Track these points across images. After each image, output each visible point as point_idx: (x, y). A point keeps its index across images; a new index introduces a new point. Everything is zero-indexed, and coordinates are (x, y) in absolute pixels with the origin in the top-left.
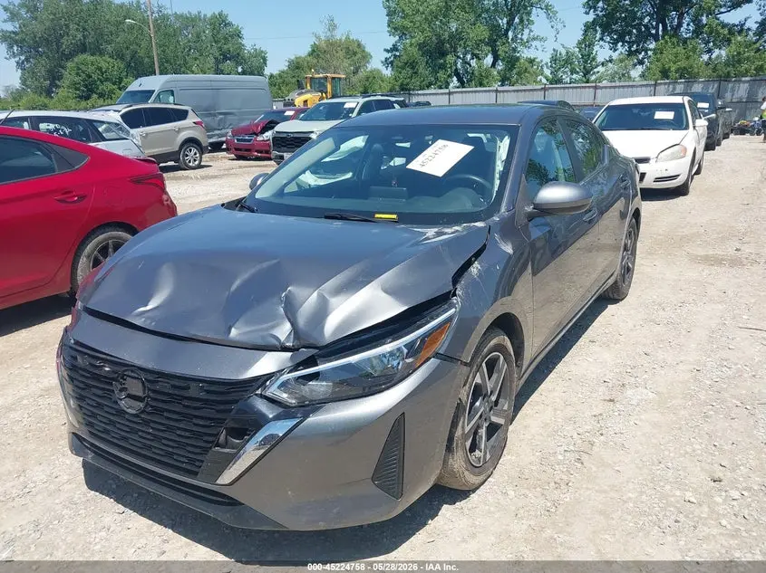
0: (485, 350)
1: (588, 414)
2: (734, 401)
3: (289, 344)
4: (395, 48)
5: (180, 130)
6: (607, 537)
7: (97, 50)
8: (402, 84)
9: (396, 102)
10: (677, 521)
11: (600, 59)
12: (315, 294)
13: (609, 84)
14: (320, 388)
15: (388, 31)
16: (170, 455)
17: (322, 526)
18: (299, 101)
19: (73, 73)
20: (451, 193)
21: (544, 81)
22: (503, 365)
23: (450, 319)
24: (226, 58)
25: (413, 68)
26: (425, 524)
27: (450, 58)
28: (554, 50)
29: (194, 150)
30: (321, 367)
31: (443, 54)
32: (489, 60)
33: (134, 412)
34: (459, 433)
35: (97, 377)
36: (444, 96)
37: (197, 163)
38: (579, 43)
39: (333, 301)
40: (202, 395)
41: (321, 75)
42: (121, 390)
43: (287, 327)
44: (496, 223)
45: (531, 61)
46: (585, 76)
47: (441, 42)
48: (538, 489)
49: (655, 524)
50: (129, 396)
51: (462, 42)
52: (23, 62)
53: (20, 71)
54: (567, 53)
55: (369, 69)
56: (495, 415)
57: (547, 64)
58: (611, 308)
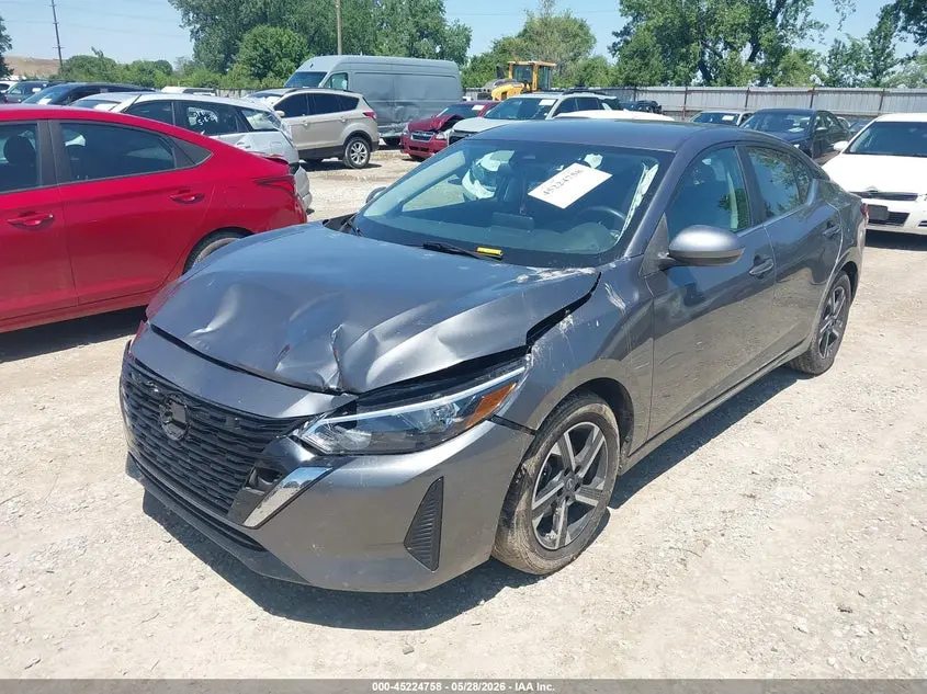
0: (568, 418)
1: (717, 507)
2: (911, 518)
3: (333, 386)
4: (626, 31)
5: (347, 121)
6: (680, 652)
7: (279, 21)
8: (628, 77)
9: (606, 101)
10: (773, 650)
11: (899, 54)
12: (366, 335)
13: (908, 90)
14: (358, 437)
15: (620, 10)
16: (205, 489)
17: (346, 586)
18: (496, 92)
19: (250, 46)
20: (577, 229)
21: (818, 81)
22: (598, 438)
23: (516, 379)
24: (422, 36)
25: (643, 58)
26: (476, 604)
27: (695, 48)
28: (836, 41)
29: (362, 146)
30: (359, 416)
31: (687, 42)
32: (747, 51)
33: (175, 439)
34: (521, 507)
35: (146, 397)
36: (679, 95)
37: (364, 161)
38: (872, 33)
39: (384, 344)
40: (238, 430)
41: (526, 63)
42: (167, 414)
43: (334, 367)
44: (611, 271)
45: (804, 55)
46: (874, 77)
47: (686, 26)
48: (621, 587)
49: (744, 648)
50: (174, 422)
51: (712, 27)
52: (197, 32)
53: (193, 40)
54: (853, 45)
55: (591, 56)
56: (580, 493)
57: (824, 59)
58: (800, 384)
